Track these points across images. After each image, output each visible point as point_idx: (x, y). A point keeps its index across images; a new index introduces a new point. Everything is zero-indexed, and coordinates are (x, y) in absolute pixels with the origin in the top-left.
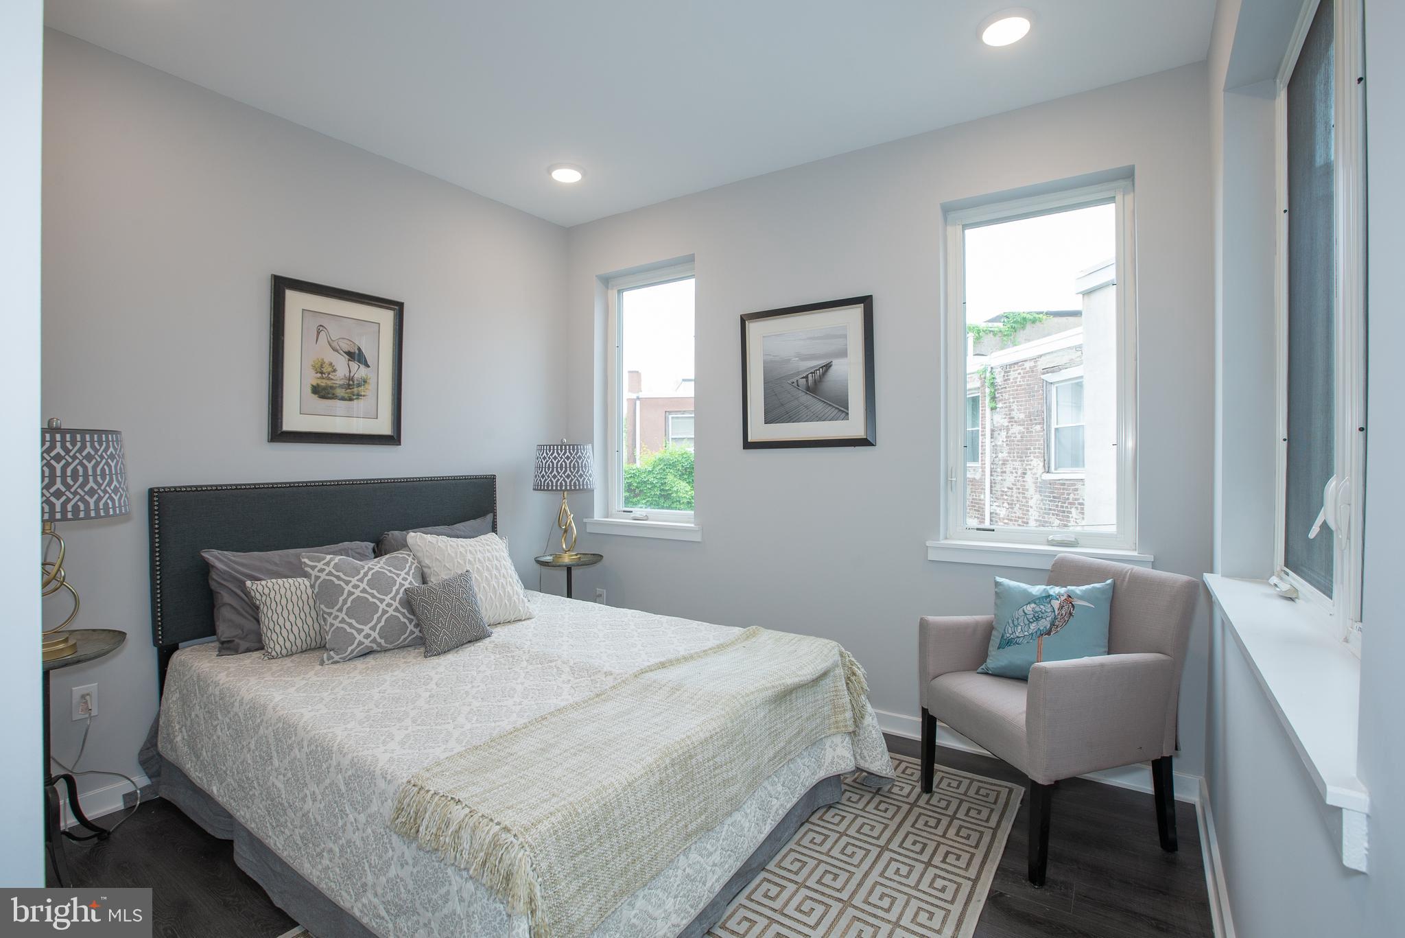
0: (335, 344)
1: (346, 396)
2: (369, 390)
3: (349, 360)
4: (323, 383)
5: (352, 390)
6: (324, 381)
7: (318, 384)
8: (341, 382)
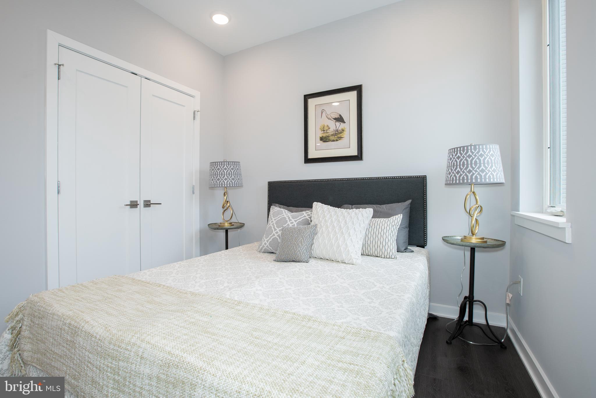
0: (329, 117)
1: (335, 139)
2: (345, 135)
3: (336, 122)
4: (324, 135)
5: (338, 136)
6: (325, 134)
7: (322, 136)
8: (332, 133)
